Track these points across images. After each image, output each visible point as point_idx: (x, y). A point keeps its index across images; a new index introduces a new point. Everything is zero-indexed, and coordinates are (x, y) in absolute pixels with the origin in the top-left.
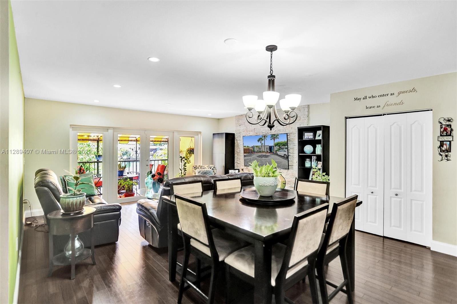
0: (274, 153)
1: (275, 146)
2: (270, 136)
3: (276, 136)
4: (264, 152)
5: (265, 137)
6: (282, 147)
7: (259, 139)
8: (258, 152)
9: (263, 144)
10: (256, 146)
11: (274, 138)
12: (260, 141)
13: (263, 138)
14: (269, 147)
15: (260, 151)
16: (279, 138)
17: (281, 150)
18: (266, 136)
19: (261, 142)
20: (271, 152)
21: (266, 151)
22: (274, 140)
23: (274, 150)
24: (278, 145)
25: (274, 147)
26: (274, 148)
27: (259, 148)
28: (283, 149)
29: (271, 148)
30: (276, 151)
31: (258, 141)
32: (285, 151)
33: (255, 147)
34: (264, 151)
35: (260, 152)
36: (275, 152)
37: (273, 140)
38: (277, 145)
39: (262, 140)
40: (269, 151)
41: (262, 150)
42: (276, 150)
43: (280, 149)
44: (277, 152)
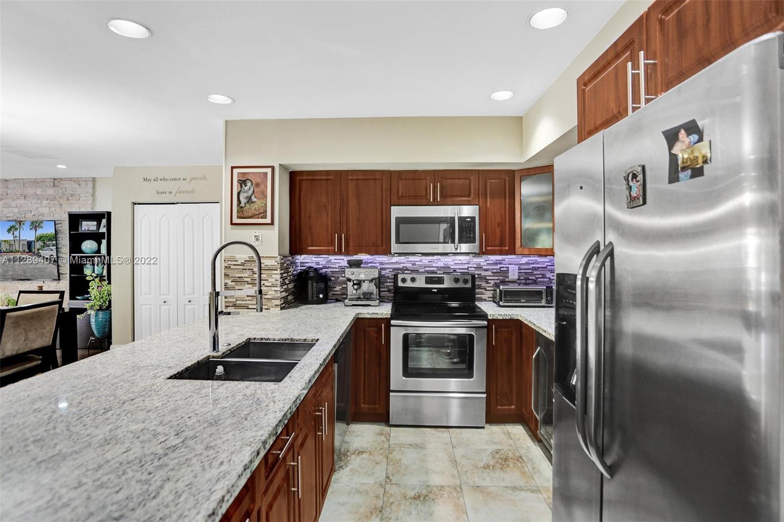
0: (36, 253)
1: (37, 241)
2: (30, 224)
3: (39, 224)
4: (19, 252)
5: (20, 224)
6: (48, 243)
7: (9, 228)
8: (8, 252)
9: (16, 237)
10: (5, 241)
11: (36, 226)
12: (12, 232)
13: (17, 227)
14: (28, 242)
15: (11, 249)
16: (43, 227)
17: (46, 248)
18: (22, 223)
19: (13, 234)
20: (29, 252)
21: (21, 250)
22: (36, 230)
23: (34, 248)
24: (42, 239)
25: (34, 242)
26: (34, 244)
27: (10, 244)
28: (49, 246)
29: (30, 244)
30: (38, 250)
31: (8, 231)
32: (52, 250)
33: (3, 243)
34: (17, 249)
35: (12, 252)
36: (36, 251)
37: (33, 231)
38: (40, 239)
39: (16, 229)
40: (27, 250)
41: (14, 248)
42: (37, 247)
43: (45, 245)
44: (40, 251)
